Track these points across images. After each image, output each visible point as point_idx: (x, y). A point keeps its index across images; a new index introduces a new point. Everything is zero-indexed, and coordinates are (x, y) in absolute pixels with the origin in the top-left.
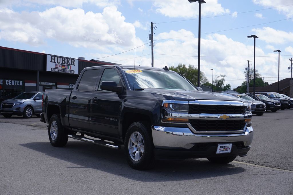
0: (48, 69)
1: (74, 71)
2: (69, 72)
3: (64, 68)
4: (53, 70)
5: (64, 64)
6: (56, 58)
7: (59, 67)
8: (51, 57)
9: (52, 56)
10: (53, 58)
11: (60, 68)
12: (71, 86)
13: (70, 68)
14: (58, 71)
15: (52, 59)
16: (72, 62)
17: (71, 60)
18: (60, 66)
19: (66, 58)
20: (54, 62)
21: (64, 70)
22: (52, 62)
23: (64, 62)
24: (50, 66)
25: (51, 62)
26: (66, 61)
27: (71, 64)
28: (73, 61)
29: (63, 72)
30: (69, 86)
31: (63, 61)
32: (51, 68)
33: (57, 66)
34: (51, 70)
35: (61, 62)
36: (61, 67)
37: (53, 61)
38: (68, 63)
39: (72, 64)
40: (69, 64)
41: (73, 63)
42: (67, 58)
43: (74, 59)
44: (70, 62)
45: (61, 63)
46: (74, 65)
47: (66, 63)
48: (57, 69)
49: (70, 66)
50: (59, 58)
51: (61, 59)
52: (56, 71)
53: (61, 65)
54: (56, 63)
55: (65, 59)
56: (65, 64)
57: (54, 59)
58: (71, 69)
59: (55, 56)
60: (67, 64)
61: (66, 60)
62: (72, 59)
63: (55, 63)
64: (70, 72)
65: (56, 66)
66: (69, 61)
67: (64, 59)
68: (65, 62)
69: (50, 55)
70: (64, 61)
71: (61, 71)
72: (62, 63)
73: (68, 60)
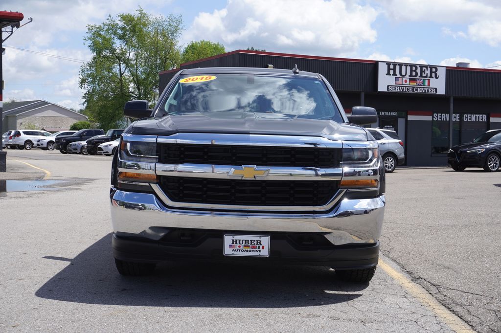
0: (382, 87)
1: (436, 89)
2: (425, 91)
3: (415, 84)
4: (392, 90)
5: (414, 76)
6: (398, 67)
7: (404, 83)
8: (387, 66)
9: (389, 64)
10: (392, 67)
11: (407, 85)
12: (437, 117)
13: (426, 84)
14: (403, 91)
15: (389, 69)
16: (431, 72)
17: (429, 69)
18: (406, 81)
19: (418, 66)
20: (394, 74)
21: (414, 88)
22: (390, 75)
23: (414, 74)
24: (385, 83)
25: (387, 75)
26: (419, 71)
27: (429, 75)
28: (434, 70)
29: (413, 91)
30: (433, 117)
31: (411, 71)
32: (388, 86)
33: (400, 82)
34: (388, 90)
35: (409, 73)
36: (408, 83)
37: (392, 72)
38: (424, 75)
39: (431, 77)
40: (426, 77)
41: (433, 75)
42: (422, 66)
43: (436, 67)
44: (428, 72)
45: (407, 76)
46: (437, 77)
47: (419, 75)
48: (399, 86)
49: (427, 81)
50: (404, 68)
51: (409, 68)
52: (397, 90)
53: (408, 80)
54: (399, 76)
55: (416, 68)
56: (418, 77)
57: (394, 70)
58: (429, 85)
59: (395, 64)
60: (421, 76)
61: (419, 69)
62: (431, 67)
63: (395, 76)
64: (428, 91)
65: (397, 82)
66: (424, 72)
67: (414, 68)
68: (417, 74)
69: (385, 63)
70: (415, 71)
71: (408, 89)
72: (411, 75)
73: (424, 69)
